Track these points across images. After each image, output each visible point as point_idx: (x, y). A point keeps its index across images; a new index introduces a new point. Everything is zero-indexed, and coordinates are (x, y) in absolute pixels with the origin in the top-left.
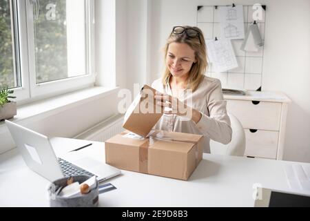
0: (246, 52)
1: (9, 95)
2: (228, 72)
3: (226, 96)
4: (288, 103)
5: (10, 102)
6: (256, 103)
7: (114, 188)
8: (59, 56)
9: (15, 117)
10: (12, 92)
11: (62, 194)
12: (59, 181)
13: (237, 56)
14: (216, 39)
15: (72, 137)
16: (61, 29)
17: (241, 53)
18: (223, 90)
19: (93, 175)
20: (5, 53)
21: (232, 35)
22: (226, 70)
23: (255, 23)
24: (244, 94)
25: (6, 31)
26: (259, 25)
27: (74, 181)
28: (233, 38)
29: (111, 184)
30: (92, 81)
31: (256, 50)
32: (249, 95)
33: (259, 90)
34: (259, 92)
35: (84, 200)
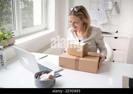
0: (111, 15)
1: (12, 34)
2: (103, 24)
3: (103, 35)
4: (130, 38)
5: (12, 37)
6: (116, 38)
7: (60, 76)
8: (27, 15)
9: (14, 44)
10: (13, 33)
11: (40, 79)
12: (38, 73)
13: (107, 17)
14: (99, 10)
15: (37, 52)
16: (27, 4)
17: (110, 16)
18: (102, 32)
19: (52, 71)
20: (4, 14)
21: (106, 8)
22: (102, 23)
23: (116, 3)
24: (111, 34)
25: (4, 4)
26: (118, 4)
27: (44, 73)
28: (106, 9)
29: (59, 74)
30: (44, 27)
31: (116, 15)
32: (113, 34)
33: (117, 32)
34: (117, 33)
35: (50, 81)
